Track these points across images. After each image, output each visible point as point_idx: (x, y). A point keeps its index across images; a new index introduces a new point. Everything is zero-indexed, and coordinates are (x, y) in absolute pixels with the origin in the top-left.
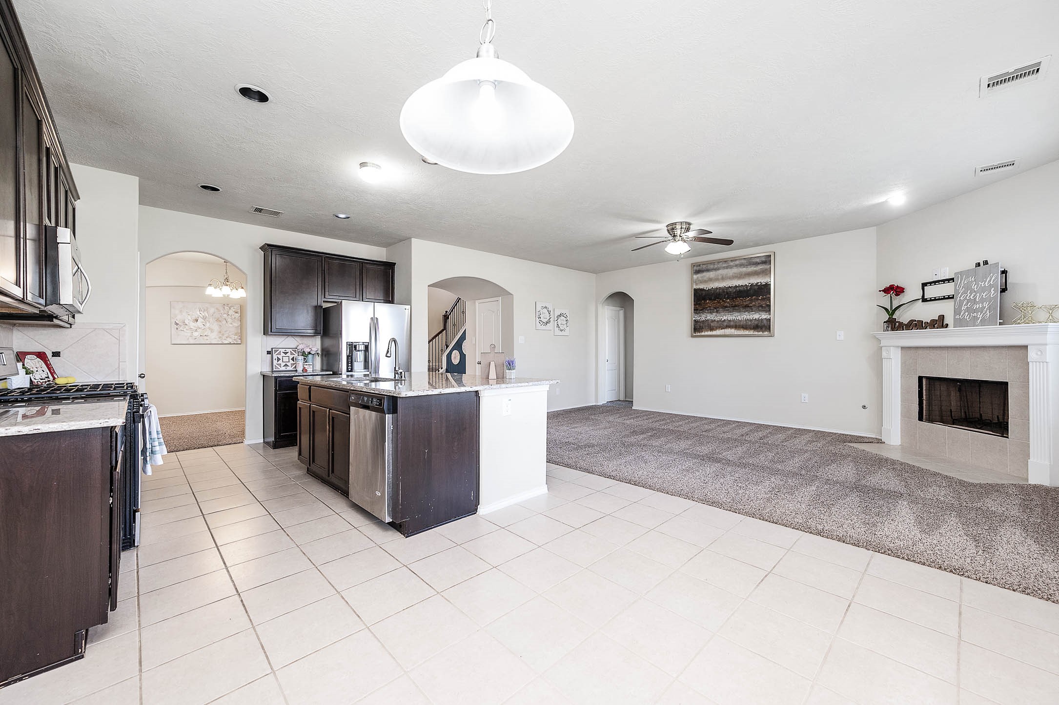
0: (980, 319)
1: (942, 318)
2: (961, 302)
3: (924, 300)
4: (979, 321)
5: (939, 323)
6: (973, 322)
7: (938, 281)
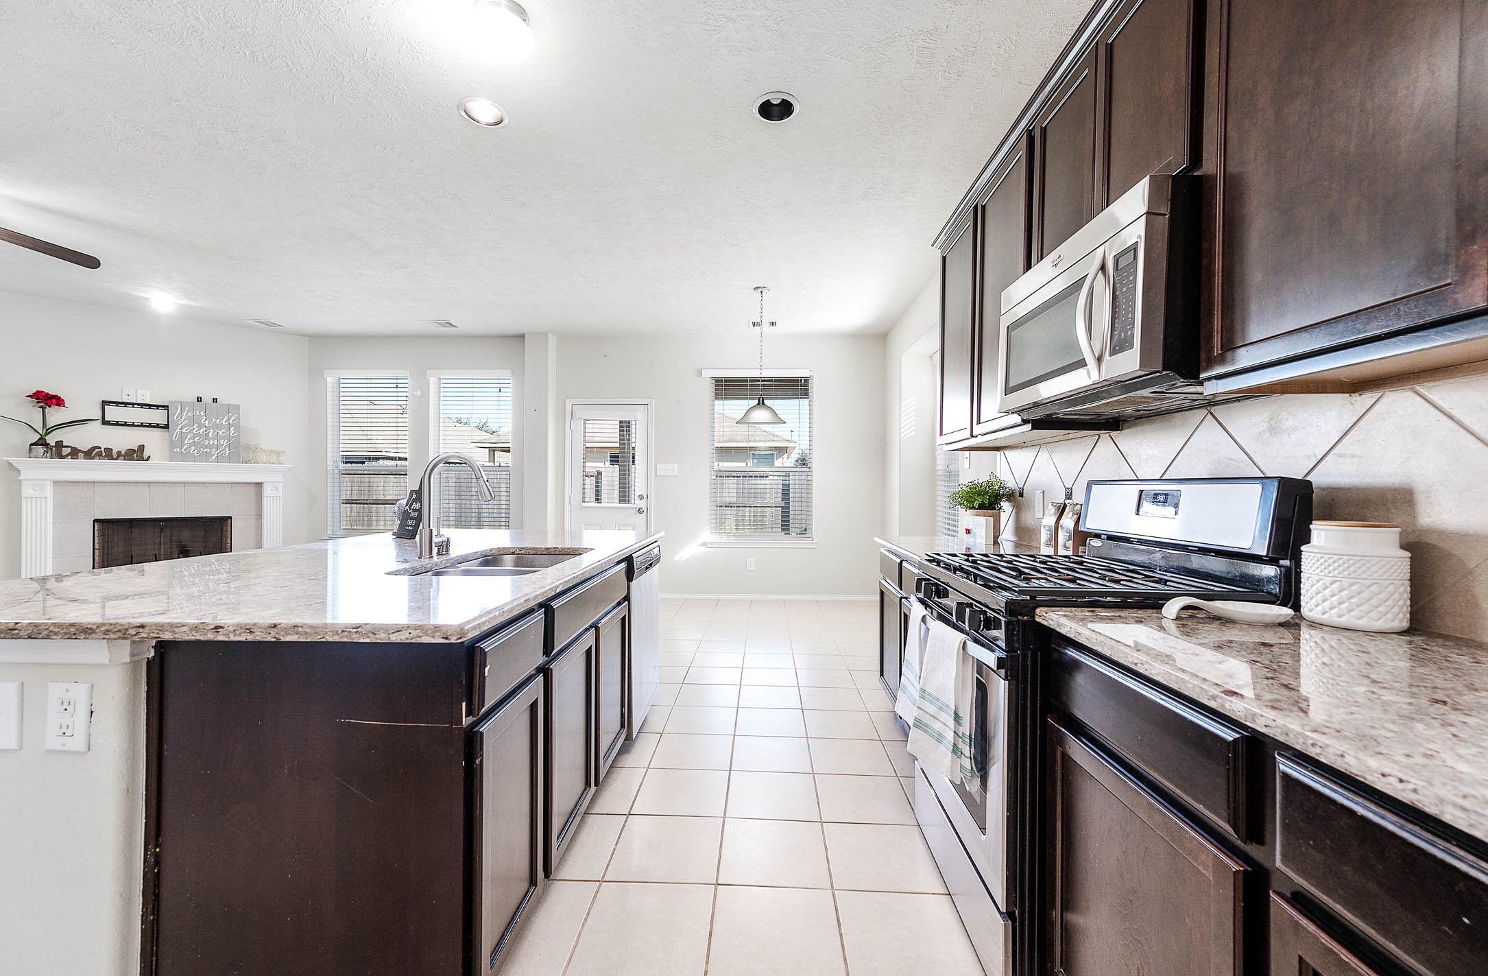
0: (215, 455)
1: (142, 448)
2: (182, 437)
3: (105, 423)
4: (214, 457)
5: (136, 454)
6: (206, 457)
7: (133, 404)
